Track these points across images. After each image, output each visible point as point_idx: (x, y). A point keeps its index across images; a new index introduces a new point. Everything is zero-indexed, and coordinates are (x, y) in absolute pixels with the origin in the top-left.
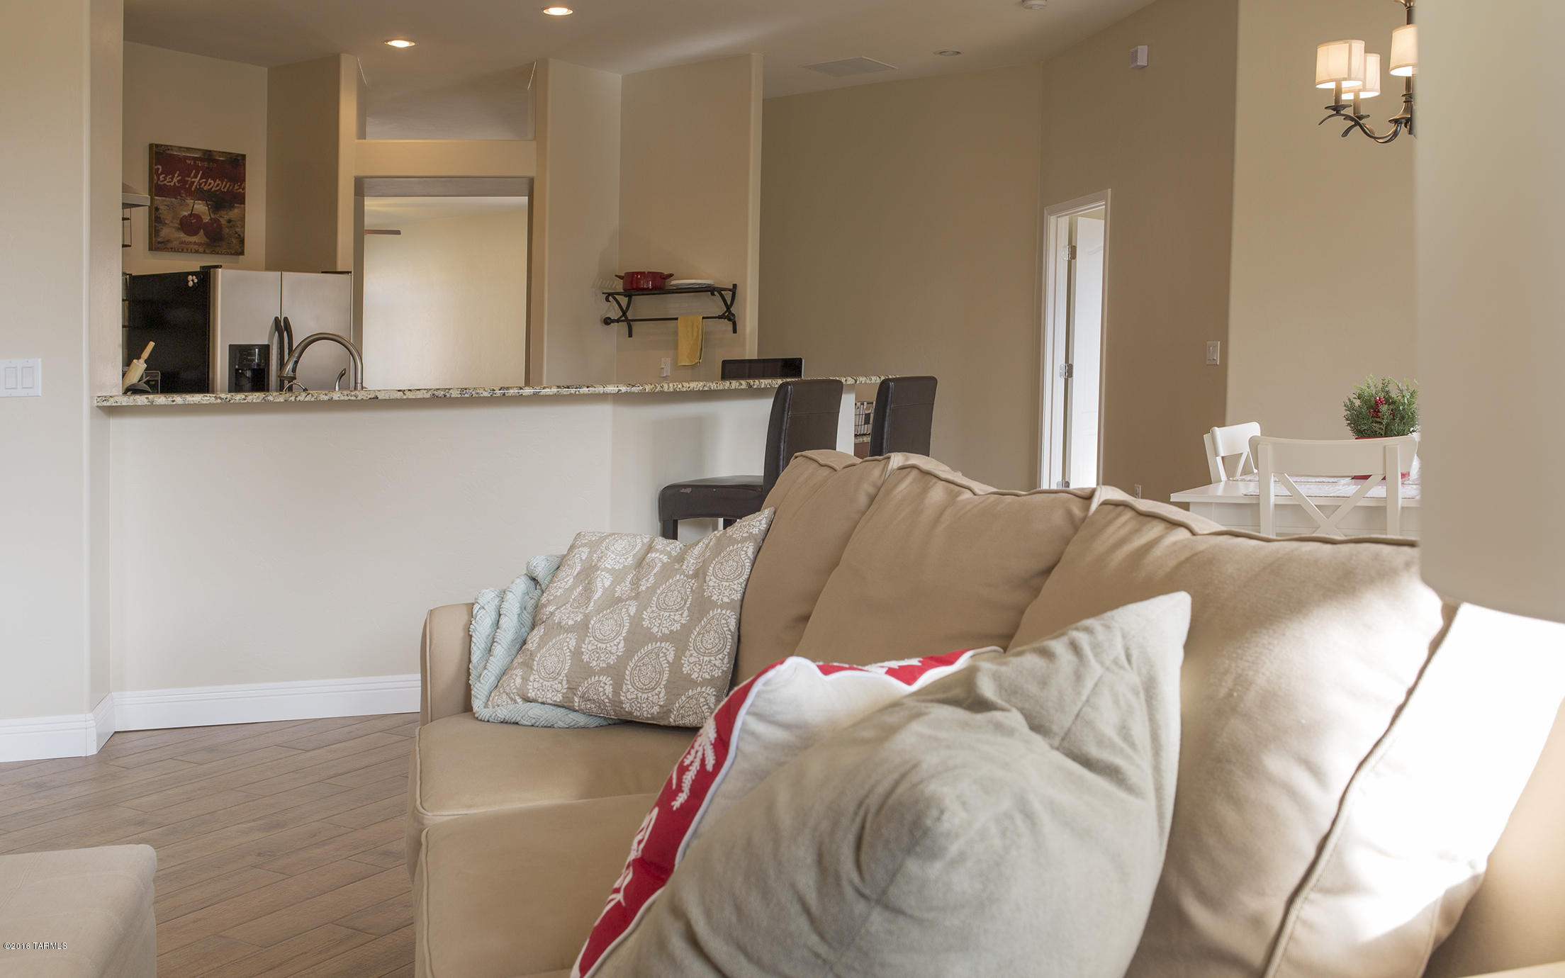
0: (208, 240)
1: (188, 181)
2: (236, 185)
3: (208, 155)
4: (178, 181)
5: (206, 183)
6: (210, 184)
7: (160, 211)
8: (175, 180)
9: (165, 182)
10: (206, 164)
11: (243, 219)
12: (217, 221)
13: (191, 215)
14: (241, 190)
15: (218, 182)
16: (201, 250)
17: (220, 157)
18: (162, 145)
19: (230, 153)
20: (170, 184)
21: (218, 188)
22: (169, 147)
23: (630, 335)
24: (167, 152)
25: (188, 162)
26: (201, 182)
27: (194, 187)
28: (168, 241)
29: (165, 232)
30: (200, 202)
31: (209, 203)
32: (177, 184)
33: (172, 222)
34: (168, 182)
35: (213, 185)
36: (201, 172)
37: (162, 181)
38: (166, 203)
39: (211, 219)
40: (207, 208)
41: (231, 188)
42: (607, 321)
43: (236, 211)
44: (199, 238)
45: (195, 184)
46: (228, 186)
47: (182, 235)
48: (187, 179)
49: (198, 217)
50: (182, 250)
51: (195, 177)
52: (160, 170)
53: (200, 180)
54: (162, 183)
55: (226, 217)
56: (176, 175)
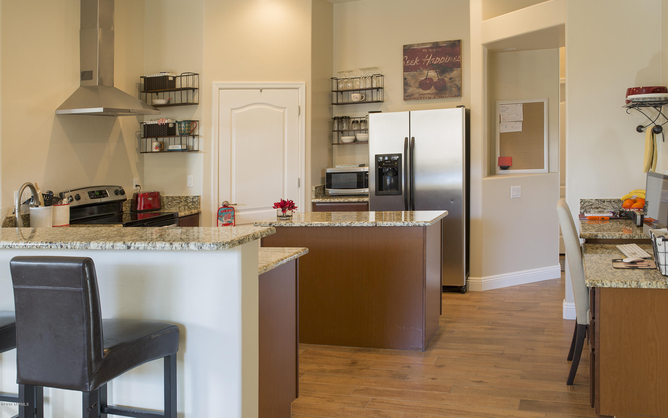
0: (437, 91)
1: (424, 61)
2: (455, 58)
3: (436, 45)
4: (418, 62)
5: (435, 60)
6: (438, 60)
7: (407, 80)
8: (416, 62)
9: (410, 64)
10: (435, 50)
11: (460, 76)
12: (443, 80)
13: (426, 79)
14: (458, 60)
15: (442, 58)
16: (432, 96)
17: (443, 44)
18: (407, 45)
19: (449, 41)
20: (413, 64)
21: (443, 61)
22: (412, 45)
24: (411, 48)
25: (424, 51)
26: (432, 60)
27: (428, 63)
28: (412, 95)
29: (410, 90)
30: (432, 71)
31: (437, 70)
32: (417, 64)
33: (414, 84)
34: (412, 64)
35: (439, 60)
36: (432, 55)
37: (408, 64)
38: (411, 75)
39: (439, 79)
40: (436, 74)
41: (451, 60)
43: (455, 72)
44: (432, 90)
45: (428, 62)
46: (449, 59)
47: (421, 91)
48: (423, 60)
49: (431, 79)
50: (421, 98)
51: (428, 58)
52: (407, 58)
53: (431, 59)
54: (408, 65)
55: (449, 77)
56: (416, 59)
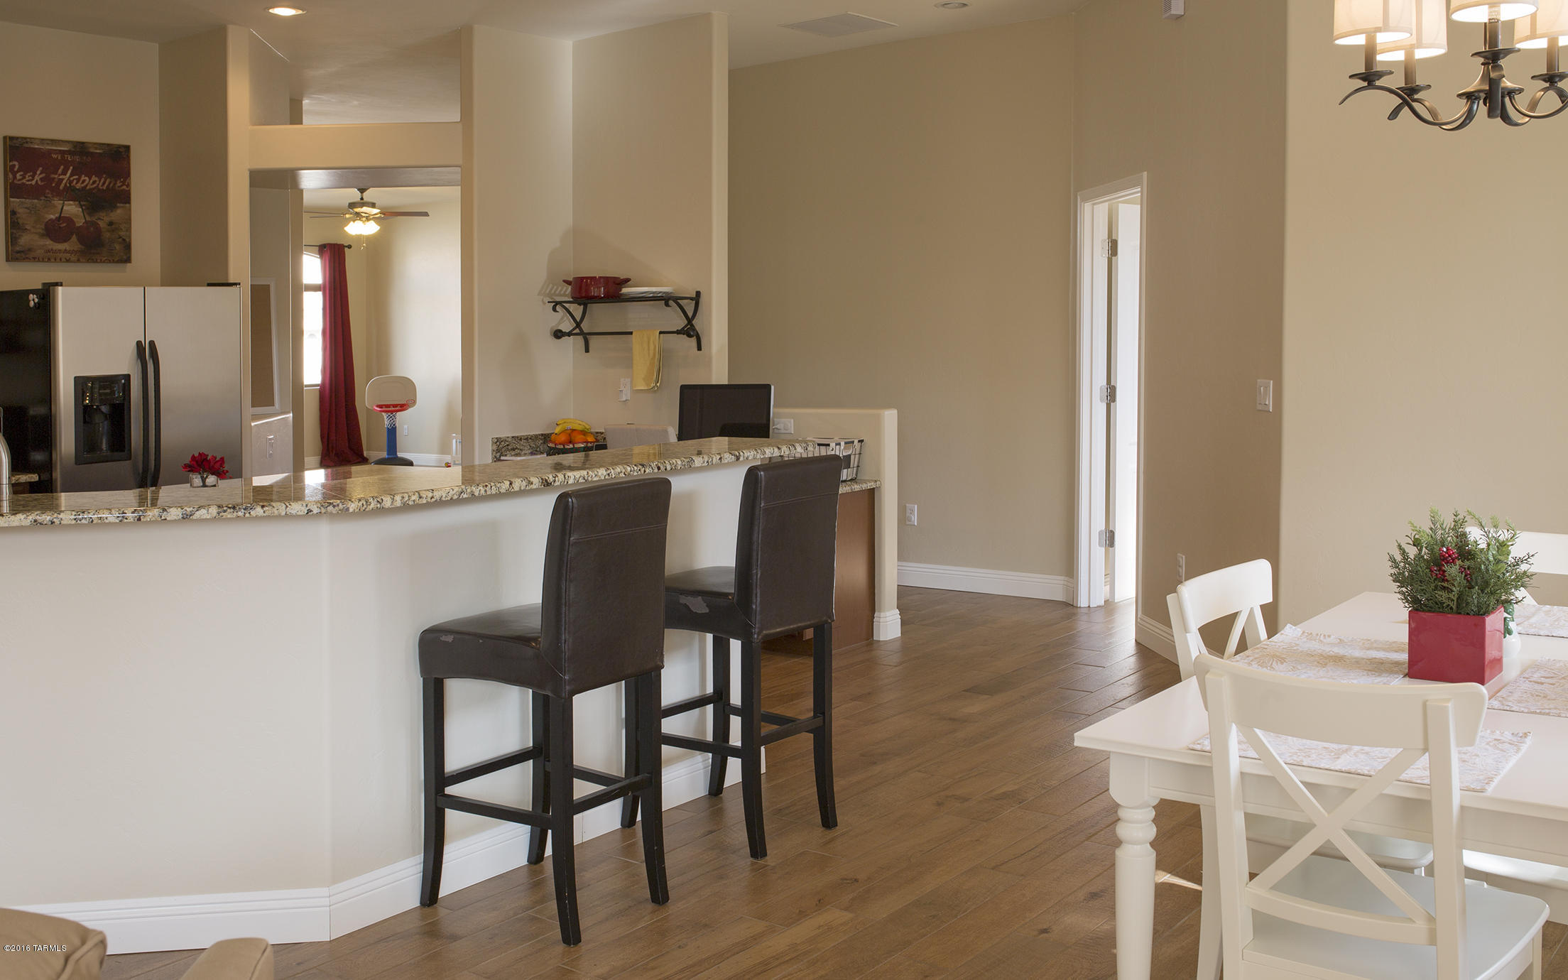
0: (83, 247)
1: (55, 178)
2: (119, 181)
3: (80, 148)
4: (41, 179)
5: (78, 180)
6: (84, 181)
7: (18, 215)
8: (37, 178)
9: (24, 181)
10: (77, 158)
11: (128, 221)
12: (95, 224)
13: (59, 218)
14: (124, 187)
15: (94, 178)
16: (74, 258)
17: (96, 149)
18: (17, 138)
19: (108, 145)
20: (30, 183)
21: (95, 185)
22: (28, 140)
23: (587, 350)
24: (26, 145)
25: (54, 156)
26: (72, 179)
27: (62, 185)
28: (30, 250)
29: (25, 240)
30: (71, 202)
31: (82, 203)
32: (39, 183)
33: (34, 227)
34: (28, 181)
35: (87, 182)
36: (71, 168)
37: (19, 180)
38: (26, 206)
39: (86, 222)
40: (80, 209)
41: (111, 185)
42: (558, 334)
43: (119, 211)
44: (73, 244)
45: (64, 182)
46: (107, 183)
47: (49, 243)
48: (53, 176)
49: (69, 220)
50: (49, 259)
51: (64, 173)
52: (17, 167)
53: (70, 177)
54: (20, 182)
55: (107, 219)
56: (38, 172)
